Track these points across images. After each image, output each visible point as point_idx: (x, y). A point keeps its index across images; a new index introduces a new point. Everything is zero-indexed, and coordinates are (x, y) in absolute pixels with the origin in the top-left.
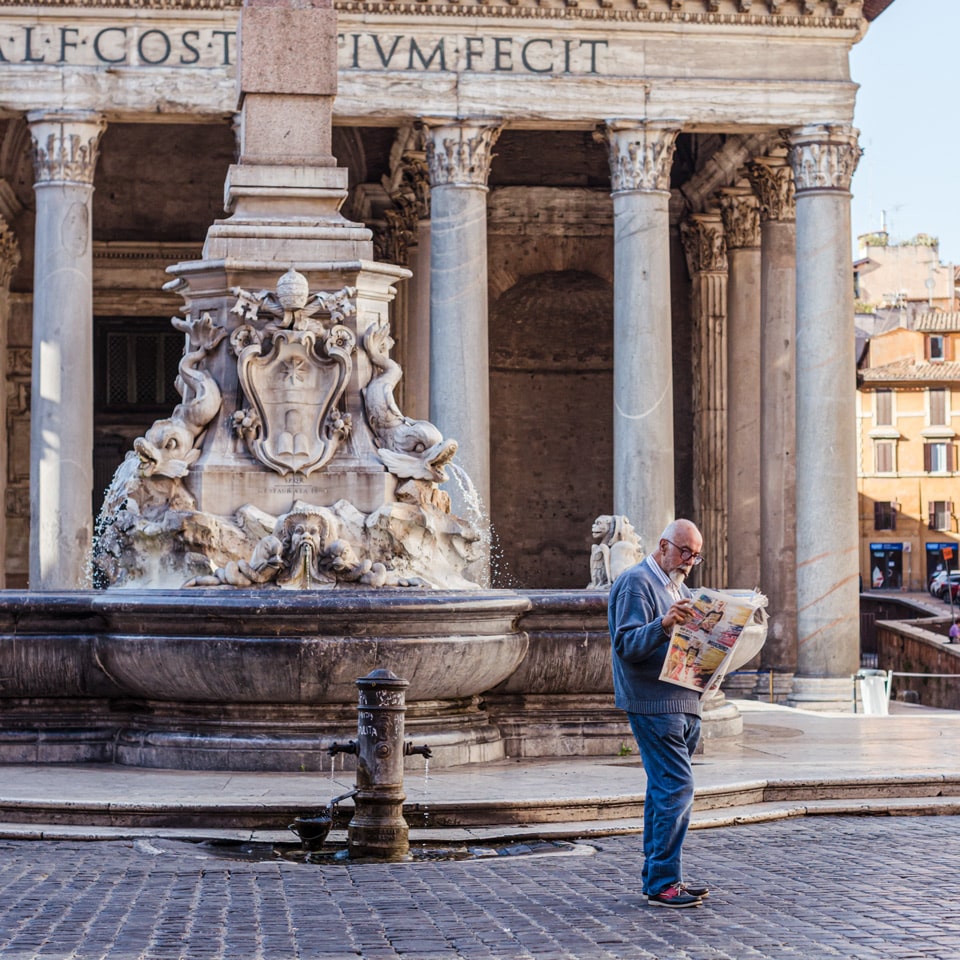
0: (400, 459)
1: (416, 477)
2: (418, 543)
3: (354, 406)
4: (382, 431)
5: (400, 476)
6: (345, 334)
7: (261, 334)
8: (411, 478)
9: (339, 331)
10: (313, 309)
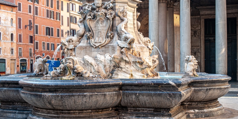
0: (122, 43)
1: (125, 47)
2: (124, 64)
3: (115, 30)
4: (120, 36)
5: (121, 47)
6: (112, 12)
7: (93, 14)
8: (124, 47)
9: (110, 11)
10: (104, 7)
